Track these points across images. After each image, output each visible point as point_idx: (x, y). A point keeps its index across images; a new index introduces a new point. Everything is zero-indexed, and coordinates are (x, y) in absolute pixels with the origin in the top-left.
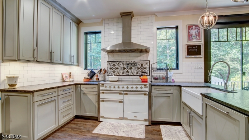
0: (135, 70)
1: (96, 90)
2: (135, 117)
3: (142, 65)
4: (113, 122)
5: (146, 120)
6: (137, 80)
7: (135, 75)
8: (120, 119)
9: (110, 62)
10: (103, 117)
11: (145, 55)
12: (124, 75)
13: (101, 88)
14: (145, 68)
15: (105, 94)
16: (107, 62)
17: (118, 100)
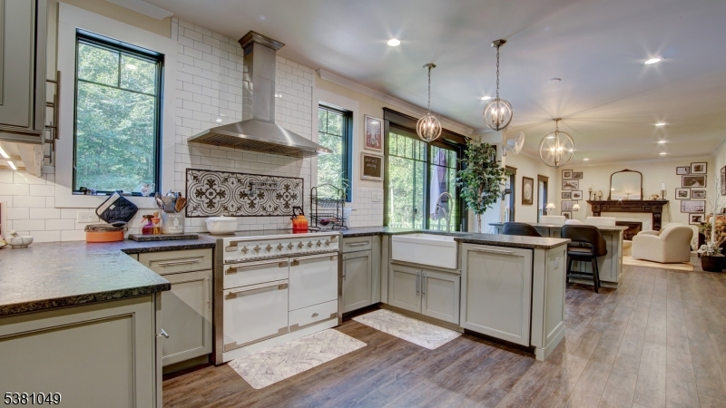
0: (270, 202)
1: (208, 263)
2: (315, 315)
3: (287, 187)
4: (264, 347)
5: (333, 316)
6: (274, 227)
7: (270, 215)
8: (283, 331)
9: (199, 170)
10: (233, 347)
11: (294, 164)
12: (242, 216)
13: (227, 257)
14: (294, 197)
15: (239, 274)
16: (188, 170)
17: (277, 283)
